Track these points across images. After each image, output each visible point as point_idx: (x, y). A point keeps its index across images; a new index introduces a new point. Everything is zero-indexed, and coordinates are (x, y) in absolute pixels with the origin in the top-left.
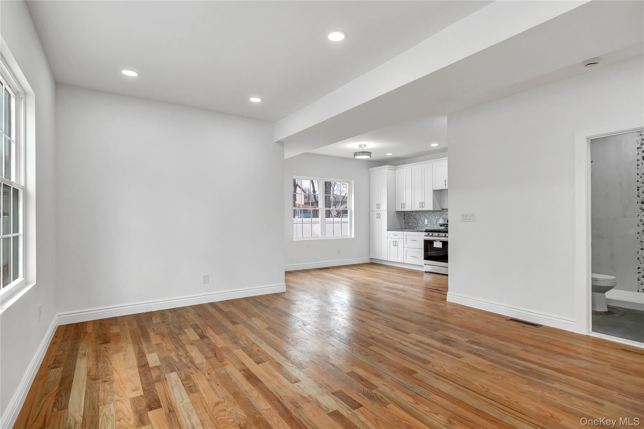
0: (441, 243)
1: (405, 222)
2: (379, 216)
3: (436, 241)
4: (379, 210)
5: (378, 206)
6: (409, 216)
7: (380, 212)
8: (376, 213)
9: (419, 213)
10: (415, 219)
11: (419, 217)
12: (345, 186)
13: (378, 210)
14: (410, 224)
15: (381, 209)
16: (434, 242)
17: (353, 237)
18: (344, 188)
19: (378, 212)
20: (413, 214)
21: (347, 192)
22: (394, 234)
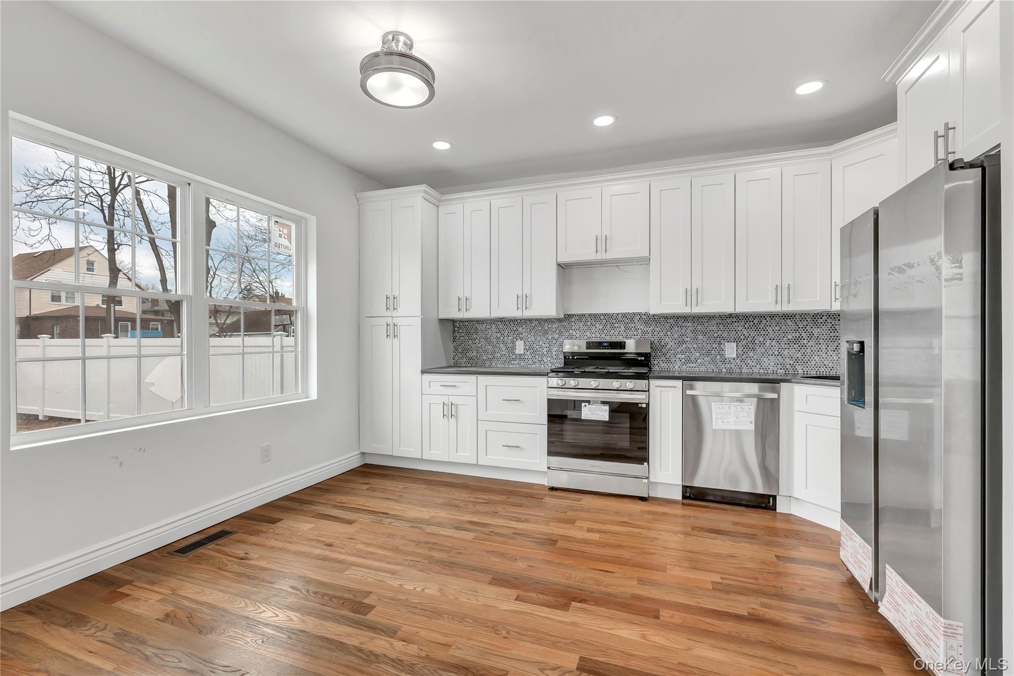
0: (607, 408)
1: (456, 349)
2: (393, 331)
3: (589, 402)
4: (395, 314)
5: (392, 302)
6: (468, 333)
7: (396, 320)
8: (384, 321)
9: (497, 327)
10: (486, 339)
11: (498, 335)
12: (286, 231)
13: (388, 313)
14: (469, 354)
15: (400, 312)
16: (583, 404)
17: (314, 395)
18: (280, 236)
19: (389, 320)
20: (480, 327)
21: (293, 252)
22: (443, 384)
